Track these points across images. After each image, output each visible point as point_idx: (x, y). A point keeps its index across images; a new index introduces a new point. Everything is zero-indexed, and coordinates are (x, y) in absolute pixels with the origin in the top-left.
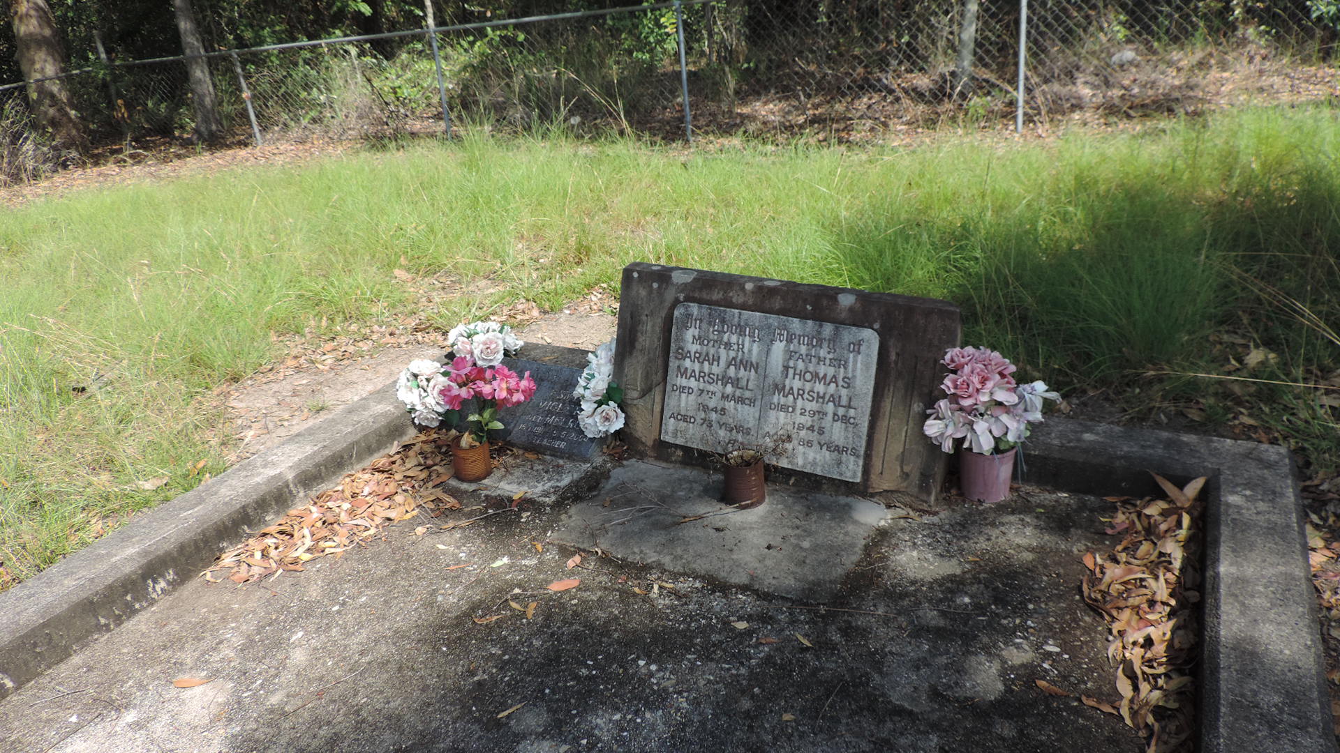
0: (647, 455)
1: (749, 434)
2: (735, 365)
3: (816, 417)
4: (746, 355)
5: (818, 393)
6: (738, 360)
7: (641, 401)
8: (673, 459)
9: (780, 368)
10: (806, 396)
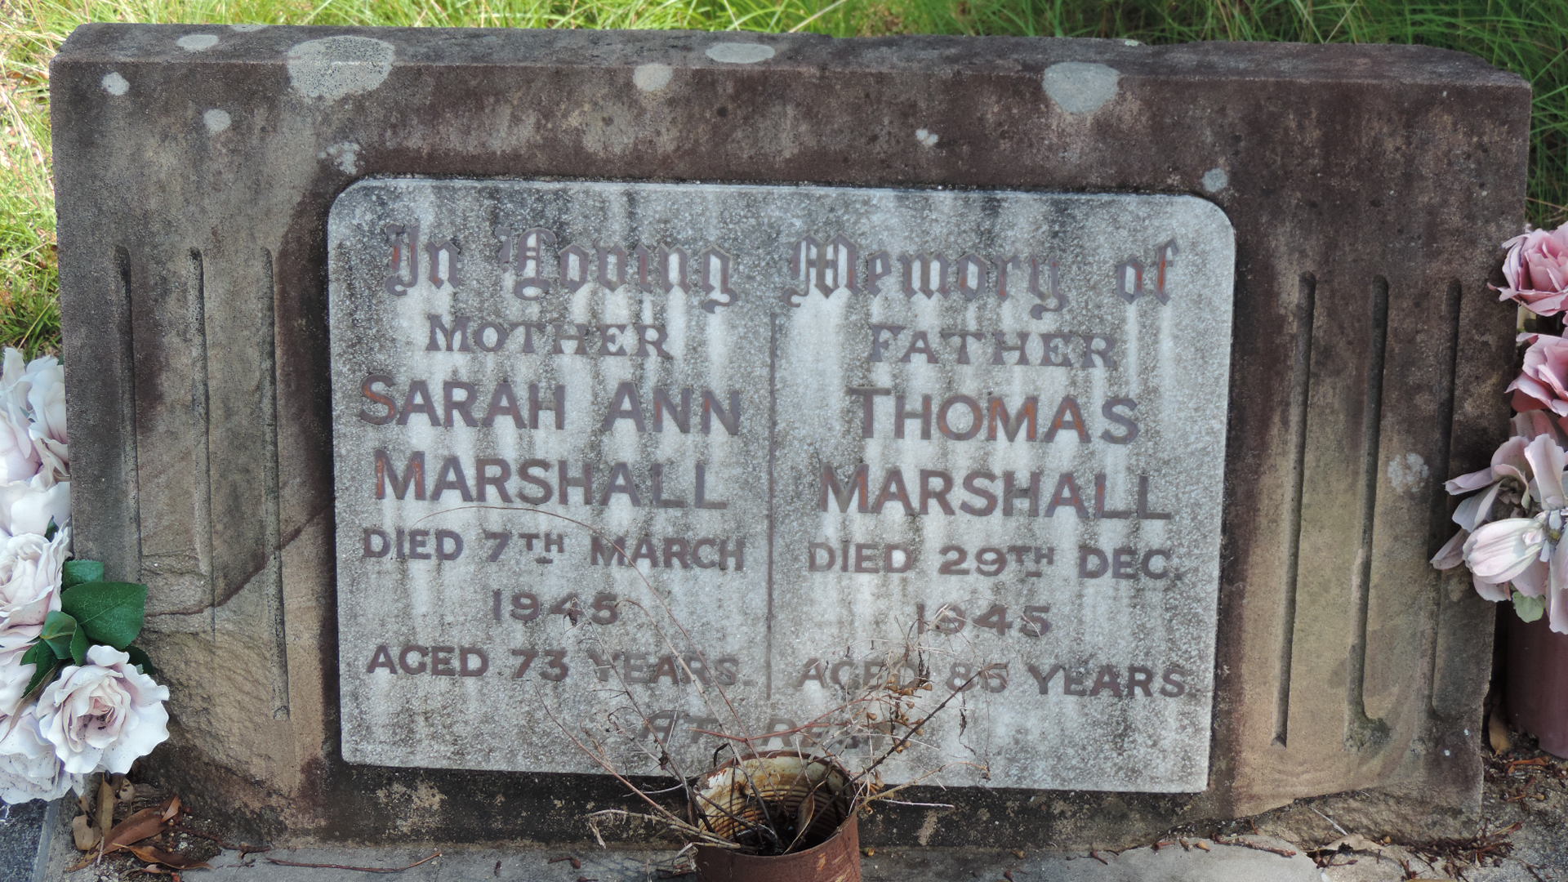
0: (281, 829)
1: (731, 680)
2: (636, 414)
3: (1009, 575)
4: (681, 367)
5: (1009, 477)
6: (647, 390)
7: (223, 613)
8: (404, 826)
9: (837, 401)
10: (958, 495)
